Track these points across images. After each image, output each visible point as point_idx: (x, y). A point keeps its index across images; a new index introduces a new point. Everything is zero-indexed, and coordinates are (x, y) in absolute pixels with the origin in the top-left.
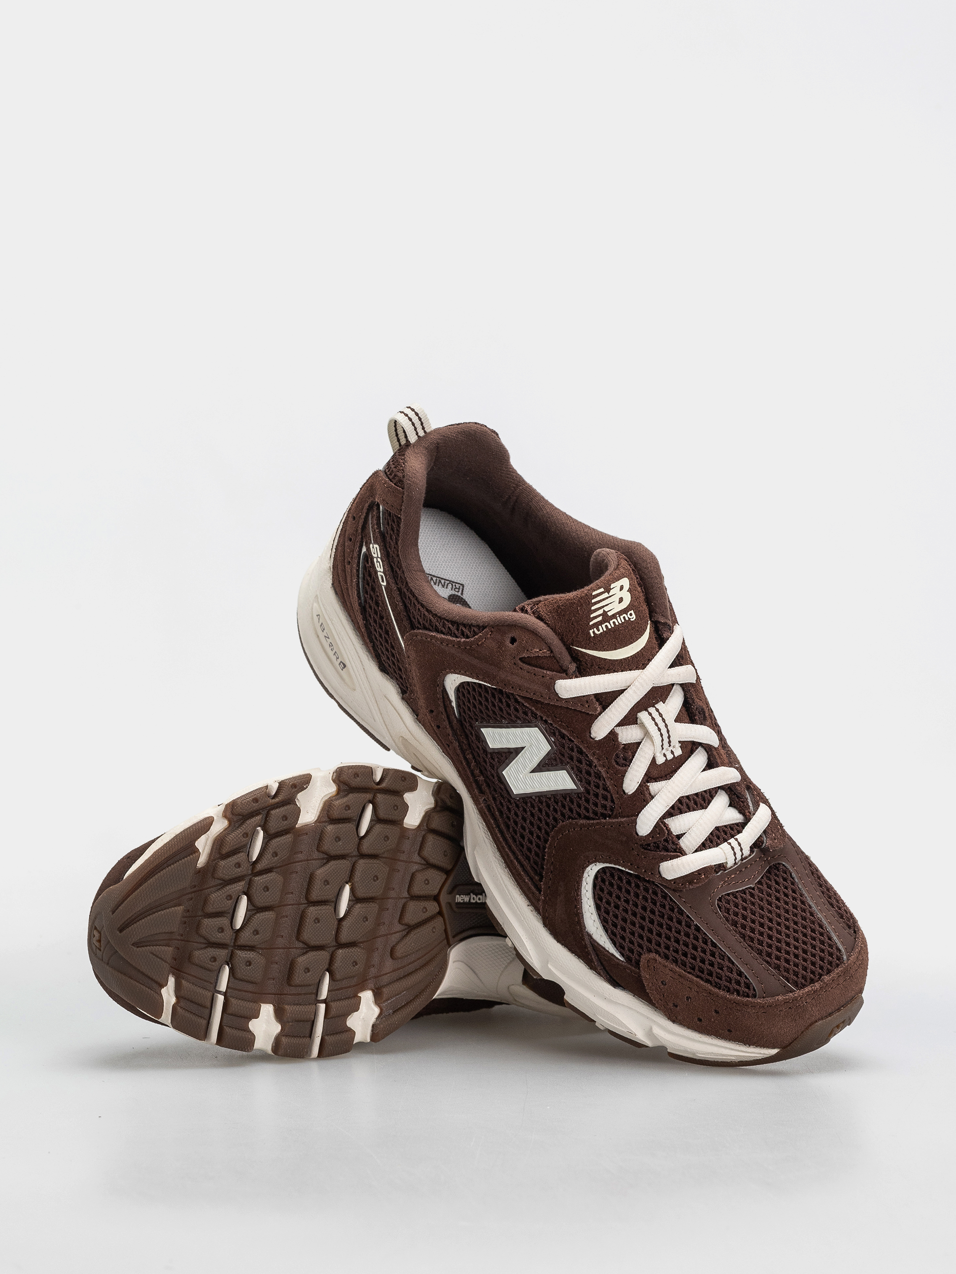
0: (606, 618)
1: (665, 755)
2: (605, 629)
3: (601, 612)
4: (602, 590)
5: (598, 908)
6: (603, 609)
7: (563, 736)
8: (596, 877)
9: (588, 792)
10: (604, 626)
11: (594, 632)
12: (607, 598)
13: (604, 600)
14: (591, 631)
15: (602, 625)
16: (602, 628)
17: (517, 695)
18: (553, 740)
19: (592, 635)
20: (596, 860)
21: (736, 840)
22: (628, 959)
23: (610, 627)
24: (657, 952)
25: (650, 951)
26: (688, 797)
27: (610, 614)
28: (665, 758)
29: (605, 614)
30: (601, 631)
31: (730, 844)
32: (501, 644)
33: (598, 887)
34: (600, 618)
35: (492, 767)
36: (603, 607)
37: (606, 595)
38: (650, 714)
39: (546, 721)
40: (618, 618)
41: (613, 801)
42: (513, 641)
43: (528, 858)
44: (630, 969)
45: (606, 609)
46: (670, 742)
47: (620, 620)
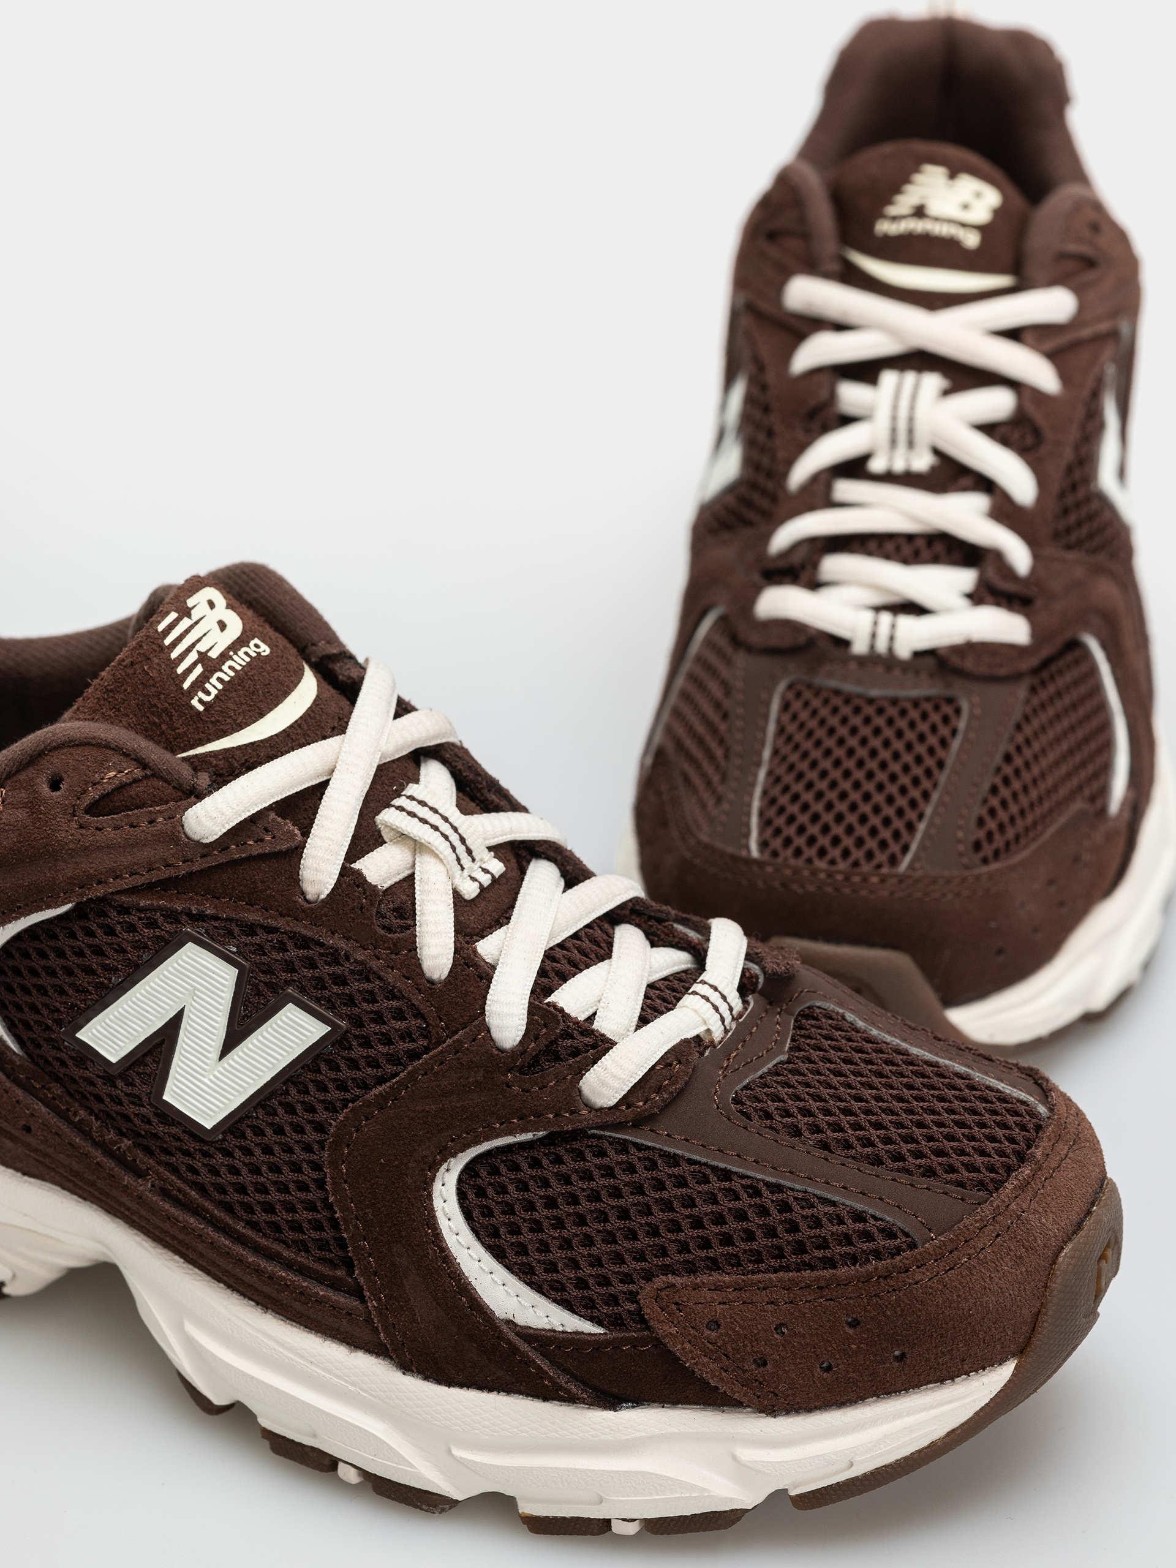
0: (210, 665)
1: (473, 879)
2: (220, 687)
3: (193, 657)
4: (173, 616)
5: (498, 1253)
6: (194, 650)
7: (251, 929)
8: (461, 1195)
9: (358, 1022)
10: (213, 680)
11: (201, 701)
12: (192, 627)
13: (187, 632)
14: (195, 702)
15: (211, 681)
16: (214, 686)
17: (118, 892)
18: (234, 949)
19: (201, 708)
20: (447, 1153)
21: (704, 982)
22: (613, 1322)
23: (227, 679)
24: (667, 1270)
25: (649, 1277)
26: (561, 946)
27: (214, 654)
28: (477, 884)
29: (203, 657)
30: (214, 692)
31: (695, 993)
32: (33, 805)
33: (476, 1213)
34: (199, 669)
35: (137, 1100)
36: (193, 645)
37: (185, 623)
38: (401, 809)
39: (200, 917)
40: (235, 657)
41: (419, 1015)
42: (55, 785)
43: (303, 1247)
44: (626, 1341)
45: (202, 647)
46: (469, 852)
47: (240, 660)
